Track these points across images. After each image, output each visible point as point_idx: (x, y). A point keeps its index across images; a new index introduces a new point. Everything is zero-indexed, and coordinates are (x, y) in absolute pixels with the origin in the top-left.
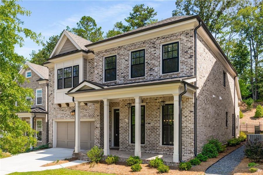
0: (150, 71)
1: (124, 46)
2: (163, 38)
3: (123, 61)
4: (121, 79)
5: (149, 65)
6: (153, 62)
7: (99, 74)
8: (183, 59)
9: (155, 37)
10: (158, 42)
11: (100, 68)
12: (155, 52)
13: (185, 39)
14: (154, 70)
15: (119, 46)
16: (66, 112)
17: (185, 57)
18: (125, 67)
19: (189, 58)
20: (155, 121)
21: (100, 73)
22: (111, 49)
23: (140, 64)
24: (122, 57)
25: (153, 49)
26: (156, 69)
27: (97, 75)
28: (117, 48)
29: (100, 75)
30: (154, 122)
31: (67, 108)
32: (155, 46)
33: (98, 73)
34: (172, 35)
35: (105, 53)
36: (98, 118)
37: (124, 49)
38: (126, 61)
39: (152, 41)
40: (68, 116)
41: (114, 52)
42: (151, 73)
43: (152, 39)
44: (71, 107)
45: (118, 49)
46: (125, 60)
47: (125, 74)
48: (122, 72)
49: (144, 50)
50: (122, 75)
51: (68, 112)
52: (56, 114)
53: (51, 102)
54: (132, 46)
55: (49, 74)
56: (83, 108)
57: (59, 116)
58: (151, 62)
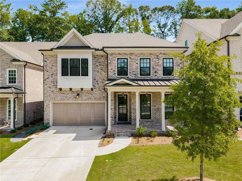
1: (135, 53)
2: (164, 54)
3: (134, 63)
4: (133, 75)
5: (155, 69)
6: (157, 67)
7: (113, 70)
8: (177, 69)
9: (159, 52)
10: (160, 55)
11: (113, 65)
12: (158, 62)
15: (131, 53)
16: (67, 95)
18: (136, 67)
22: (124, 53)
23: (147, 67)
24: (134, 61)
25: (157, 60)
26: (159, 72)
27: (110, 70)
31: (68, 92)
32: (159, 58)
35: (118, 55)
37: (135, 55)
39: (156, 54)
40: (71, 99)
41: (127, 56)
42: (156, 74)
44: (74, 91)
45: (129, 54)
46: (136, 63)
47: (136, 73)
48: (133, 71)
49: (150, 59)
50: (134, 73)
51: (70, 95)
52: (55, 96)
53: (48, 85)
54: (141, 54)
55: (45, 60)
56: (88, 92)
57: (58, 98)
58: (156, 67)
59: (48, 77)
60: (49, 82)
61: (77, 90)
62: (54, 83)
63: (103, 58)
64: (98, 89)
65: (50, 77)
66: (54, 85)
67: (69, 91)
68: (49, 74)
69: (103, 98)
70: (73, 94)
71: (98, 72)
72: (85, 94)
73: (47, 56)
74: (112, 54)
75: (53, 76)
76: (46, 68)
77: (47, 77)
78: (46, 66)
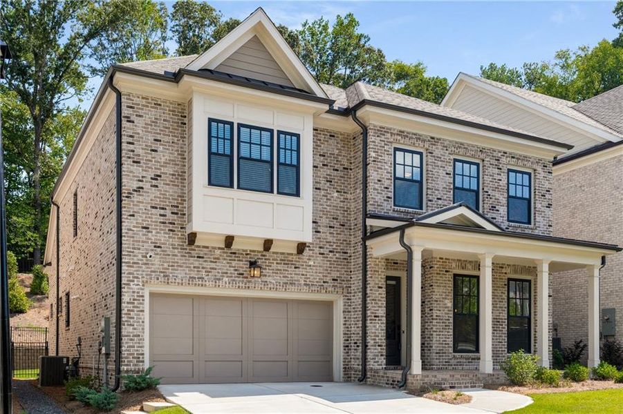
0: (491, 211)
1: (444, 140)
2: (513, 157)
5: (491, 198)
7: (383, 184)
8: (540, 206)
9: (500, 149)
10: (504, 160)
11: (385, 169)
12: (499, 177)
13: (543, 174)
14: (498, 210)
15: (433, 136)
16: (213, 265)
17: (543, 203)
18: (445, 186)
19: (547, 207)
20: (500, 307)
21: (387, 183)
22: (415, 134)
23: (470, 190)
24: (440, 163)
25: (497, 171)
26: (501, 210)
27: (377, 183)
28: (427, 136)
29: (387, 188)
30: (498, 310)
31: (218, 252)
32: (500, 166)
33: (379, 181)
34: (525, 158)
35: (399, 138)
36: (379, 294)
37: (444, 146)
38: (447, 174)
39: (495, 154)
40: (226, 279)
41: (422, 145)
42: (494, 216)
43: (495, 151)
44: (238, 250)
45: (429, 141)
46: (444, 172)
49: (478, 165)
50: (440, 202)
51: (222, 265)
52: (166, 265)
53: (139, 218)
54: (460, 147)
55: (125, 112)
56: (285, 260)
57: (180, 274)
58: (493, 193)
59: (141, 184)
60: (141, 206)
61: (249, 248)
62: (162, 212)
63: (332, 141)
64: (317, 250)
65: (147, 186)
66: (162, 219)
67: (219, 248)
68: (144, 174)
69: (331, 283)
70: (234, 263)
71: (319, 189)
72: (274, 266)
73: (136, 100)
74: (382, 131)
75: (160, 183)
76: (131, 147)
77: (135, 185)
78: (130, 140)
